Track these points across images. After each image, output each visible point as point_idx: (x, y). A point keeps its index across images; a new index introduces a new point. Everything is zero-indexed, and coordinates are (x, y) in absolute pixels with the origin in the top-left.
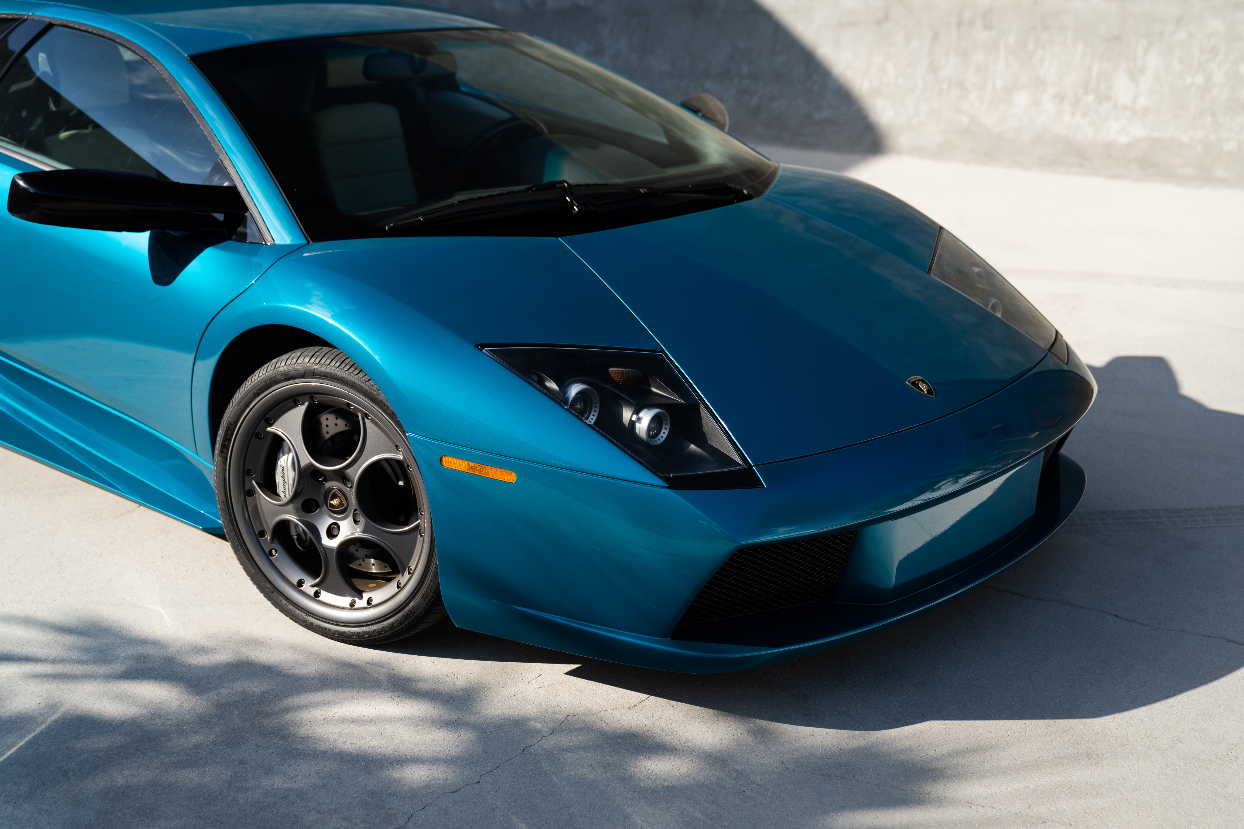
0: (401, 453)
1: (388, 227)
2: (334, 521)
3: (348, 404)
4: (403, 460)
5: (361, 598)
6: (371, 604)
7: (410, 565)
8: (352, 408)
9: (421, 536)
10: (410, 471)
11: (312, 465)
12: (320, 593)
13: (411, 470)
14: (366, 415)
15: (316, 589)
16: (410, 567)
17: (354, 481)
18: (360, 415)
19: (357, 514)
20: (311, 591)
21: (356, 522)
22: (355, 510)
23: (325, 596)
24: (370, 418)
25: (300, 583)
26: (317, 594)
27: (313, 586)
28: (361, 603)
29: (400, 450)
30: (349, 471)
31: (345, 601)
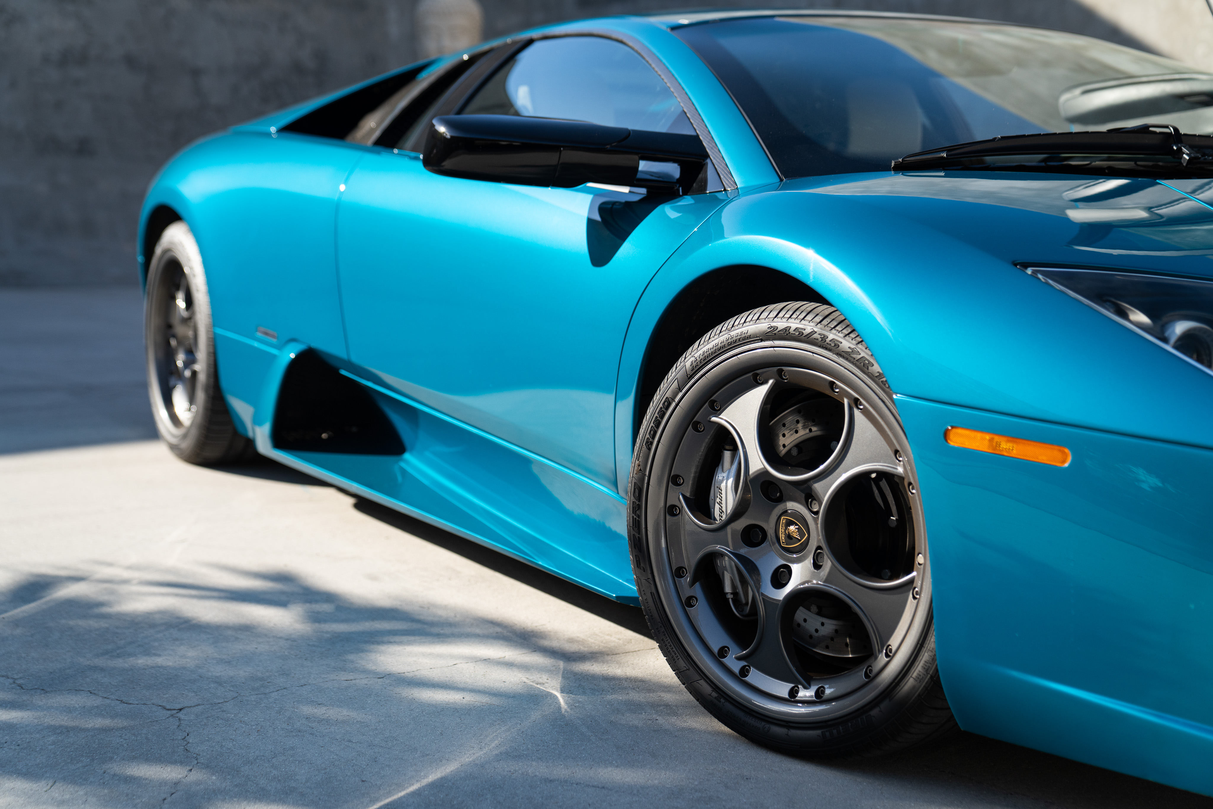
0: (902, 463)
1: (895, 162)
2: (784, 562)
3: (832, 383)
4: (904, 475)
5: (808, 686)
6: (822, 697)
7: (889, 643)
8: (837, 390)
9: (914, 598)
10: (912, 493)
11: (766, 472)
12: (748, 671)
13: (914, 491)
14: (856, 402)
15: (743, 663)
16: (890, 645)
17: (823, 500)
18: (846, 401)
19: (821, 554)
20: (736, 666)
21: (817, 566)
22: (819, 548)
23: (756, 677)
24: (861, 407)
25: (723, 652)
26: (744, 672)
27: (739, 659)
28: (805, 694)
29: (901, 459)
30: (818, 487)
31: (782, 689)
